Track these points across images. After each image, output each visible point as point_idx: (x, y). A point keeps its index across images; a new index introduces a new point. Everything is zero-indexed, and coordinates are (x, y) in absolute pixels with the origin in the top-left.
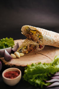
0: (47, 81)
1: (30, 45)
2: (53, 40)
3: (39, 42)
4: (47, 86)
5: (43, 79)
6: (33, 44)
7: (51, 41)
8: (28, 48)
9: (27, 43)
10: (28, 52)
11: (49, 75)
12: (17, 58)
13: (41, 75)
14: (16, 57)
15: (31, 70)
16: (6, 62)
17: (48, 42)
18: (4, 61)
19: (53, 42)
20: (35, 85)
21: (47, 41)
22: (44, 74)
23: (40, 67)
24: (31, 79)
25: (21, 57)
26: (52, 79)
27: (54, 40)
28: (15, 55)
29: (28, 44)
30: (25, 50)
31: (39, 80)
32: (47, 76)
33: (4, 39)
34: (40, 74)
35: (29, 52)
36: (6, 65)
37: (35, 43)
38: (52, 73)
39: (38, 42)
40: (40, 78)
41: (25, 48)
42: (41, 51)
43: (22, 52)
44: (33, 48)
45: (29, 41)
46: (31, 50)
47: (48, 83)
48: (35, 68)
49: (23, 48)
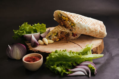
0: (69, 70)
1: (62, 32)
2: (88, 28)
3: (72, 29)
4: (68, 74)
5: (66, 68)
6: (65, 32)
7: (85, 29)
8: (59, 35)
9: (57, 29)
10: (58, 39)
11: (75, 65)
12: (45, 44)
13: (64, 62)
14: (43, 44)
15: (53, 56)
16: (31, 47)
17: (82, 30)
18: (30, 47)
19: (89, 30)
20: (56, 72)
21: (80, 29)
22: (68, 63)
23: (63, 54)
24: (52, 66)
25: (48, 44)
26: (76, 67)
27: (91, 28)
28: (43, 41)
29: (59, 31)
30: (55, 37)
31: (61, 68)
32: (71, 65)
33: (35, 24)
34: (62, 62)
35: (60, 40)
36: (30, 50)
37: (67, 31)
38: (78, 63)
39: (70, 30)
40: (63, 66)
41: (56, 34)
42: (75, 39)
43: (52, 39)
44: (65, 36)
45: (61, 27)
46: (63, 38)
47: (70, 71)
48: (58, 55)
49: (53, 35)
